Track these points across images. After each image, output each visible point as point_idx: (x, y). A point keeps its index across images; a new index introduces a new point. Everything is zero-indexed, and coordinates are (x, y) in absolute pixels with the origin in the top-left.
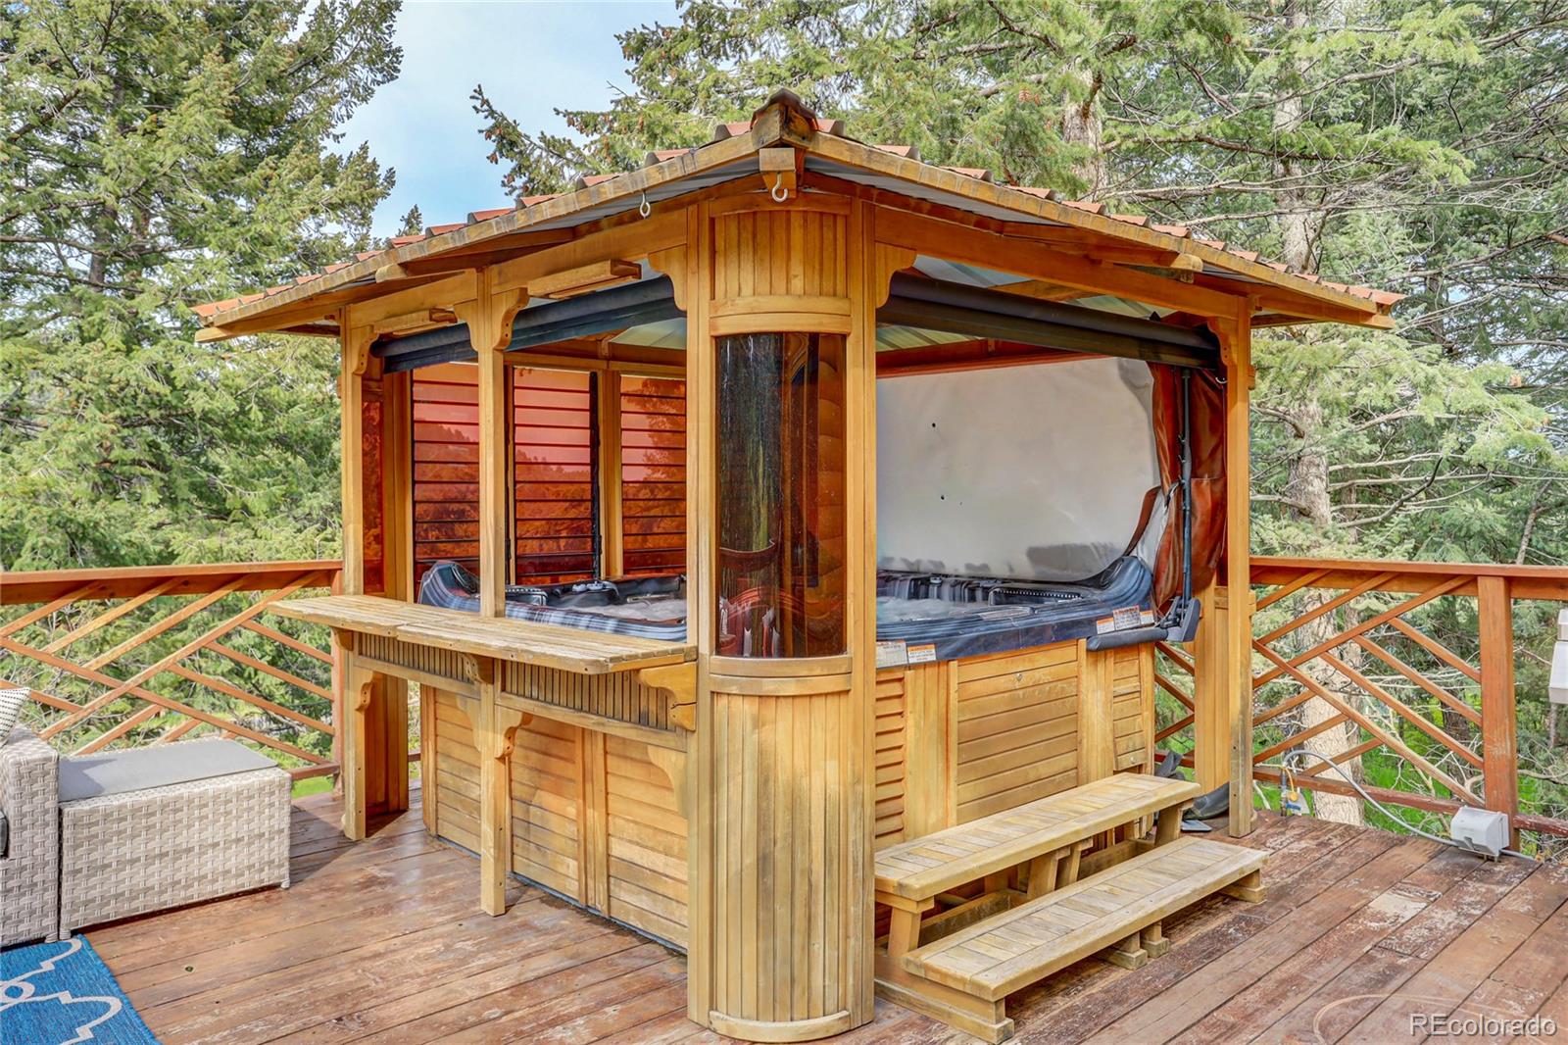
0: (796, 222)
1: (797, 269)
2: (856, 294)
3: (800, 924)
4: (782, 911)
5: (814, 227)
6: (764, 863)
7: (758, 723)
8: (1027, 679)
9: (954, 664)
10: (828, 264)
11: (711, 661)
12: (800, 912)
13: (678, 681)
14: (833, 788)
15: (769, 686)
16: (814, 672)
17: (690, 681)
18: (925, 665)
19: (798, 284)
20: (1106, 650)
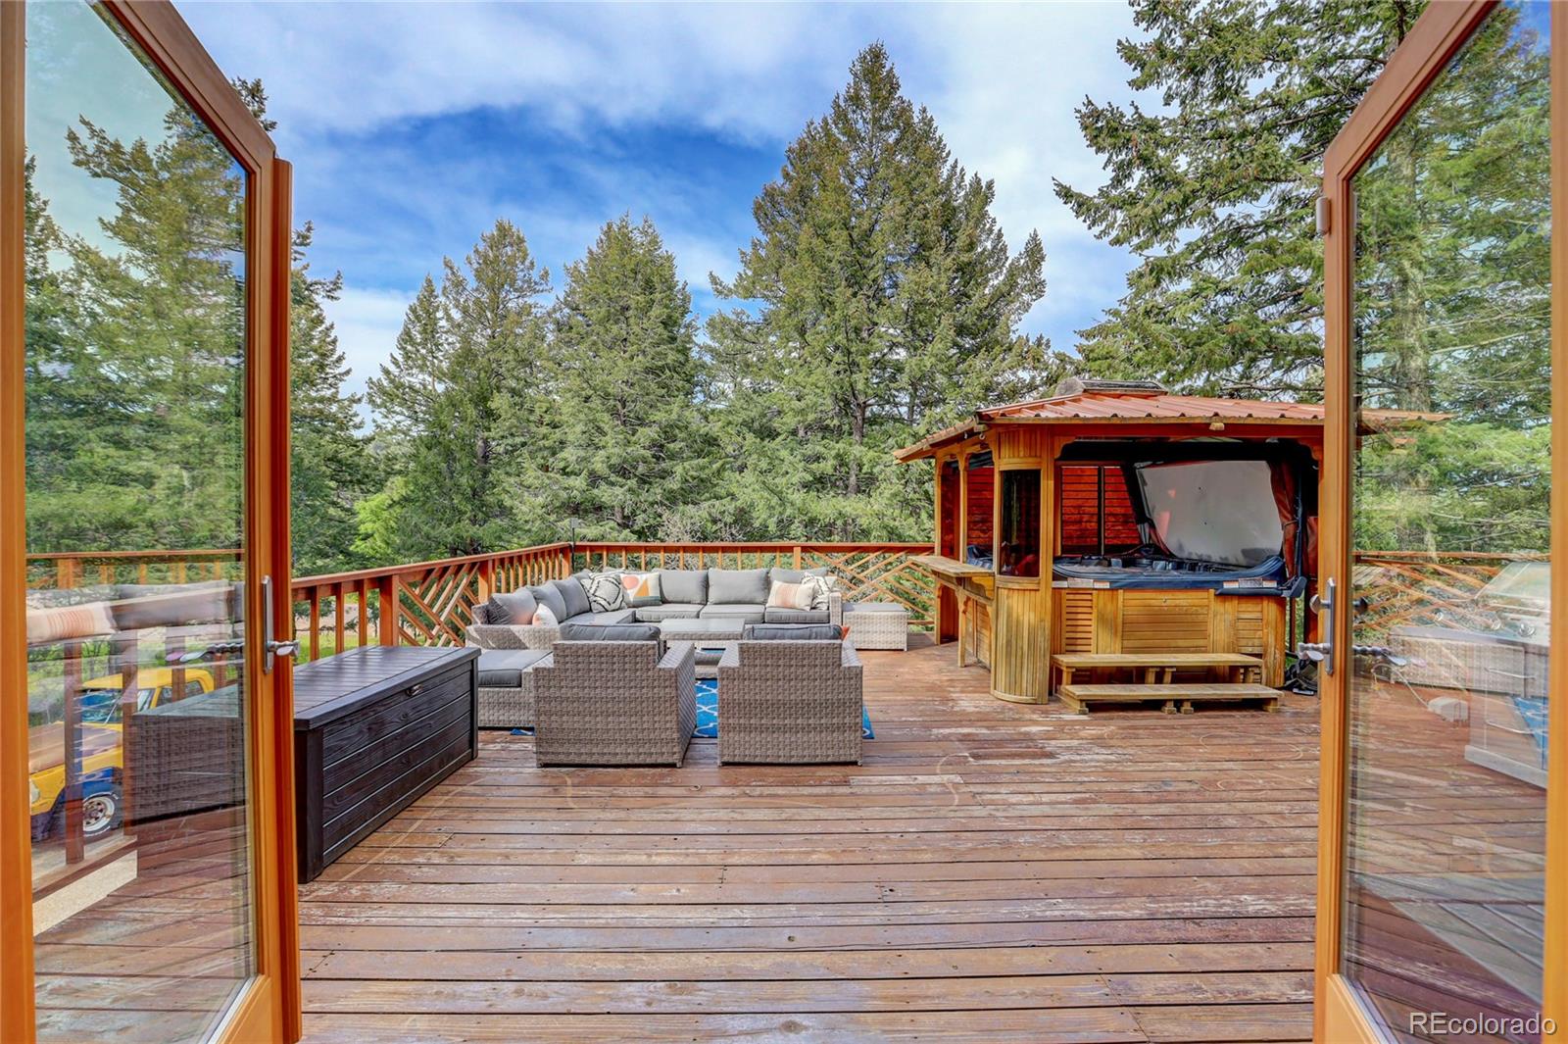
0: (1022, 433)
1: (1021, 449)
2: (1044, 456)
3: (1019, 664)
4: (1013, 659)
5: (1028, 436)
6: (1009, 643)
7: (1008, 597)
8: (1169, 602)
9: (1121, 591)
10: (1033, 442)
11: (998, 576)
12: (1019, 661)
13: (987, 583)
14: (1032, 621)
15: (1010, 585)
16: (1026, 582)
17: (991, 583)
18: (1104, 590)
19: (1022, 454)
20: (1225, 596)
